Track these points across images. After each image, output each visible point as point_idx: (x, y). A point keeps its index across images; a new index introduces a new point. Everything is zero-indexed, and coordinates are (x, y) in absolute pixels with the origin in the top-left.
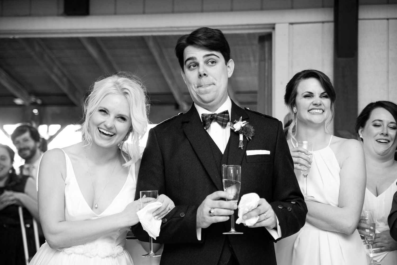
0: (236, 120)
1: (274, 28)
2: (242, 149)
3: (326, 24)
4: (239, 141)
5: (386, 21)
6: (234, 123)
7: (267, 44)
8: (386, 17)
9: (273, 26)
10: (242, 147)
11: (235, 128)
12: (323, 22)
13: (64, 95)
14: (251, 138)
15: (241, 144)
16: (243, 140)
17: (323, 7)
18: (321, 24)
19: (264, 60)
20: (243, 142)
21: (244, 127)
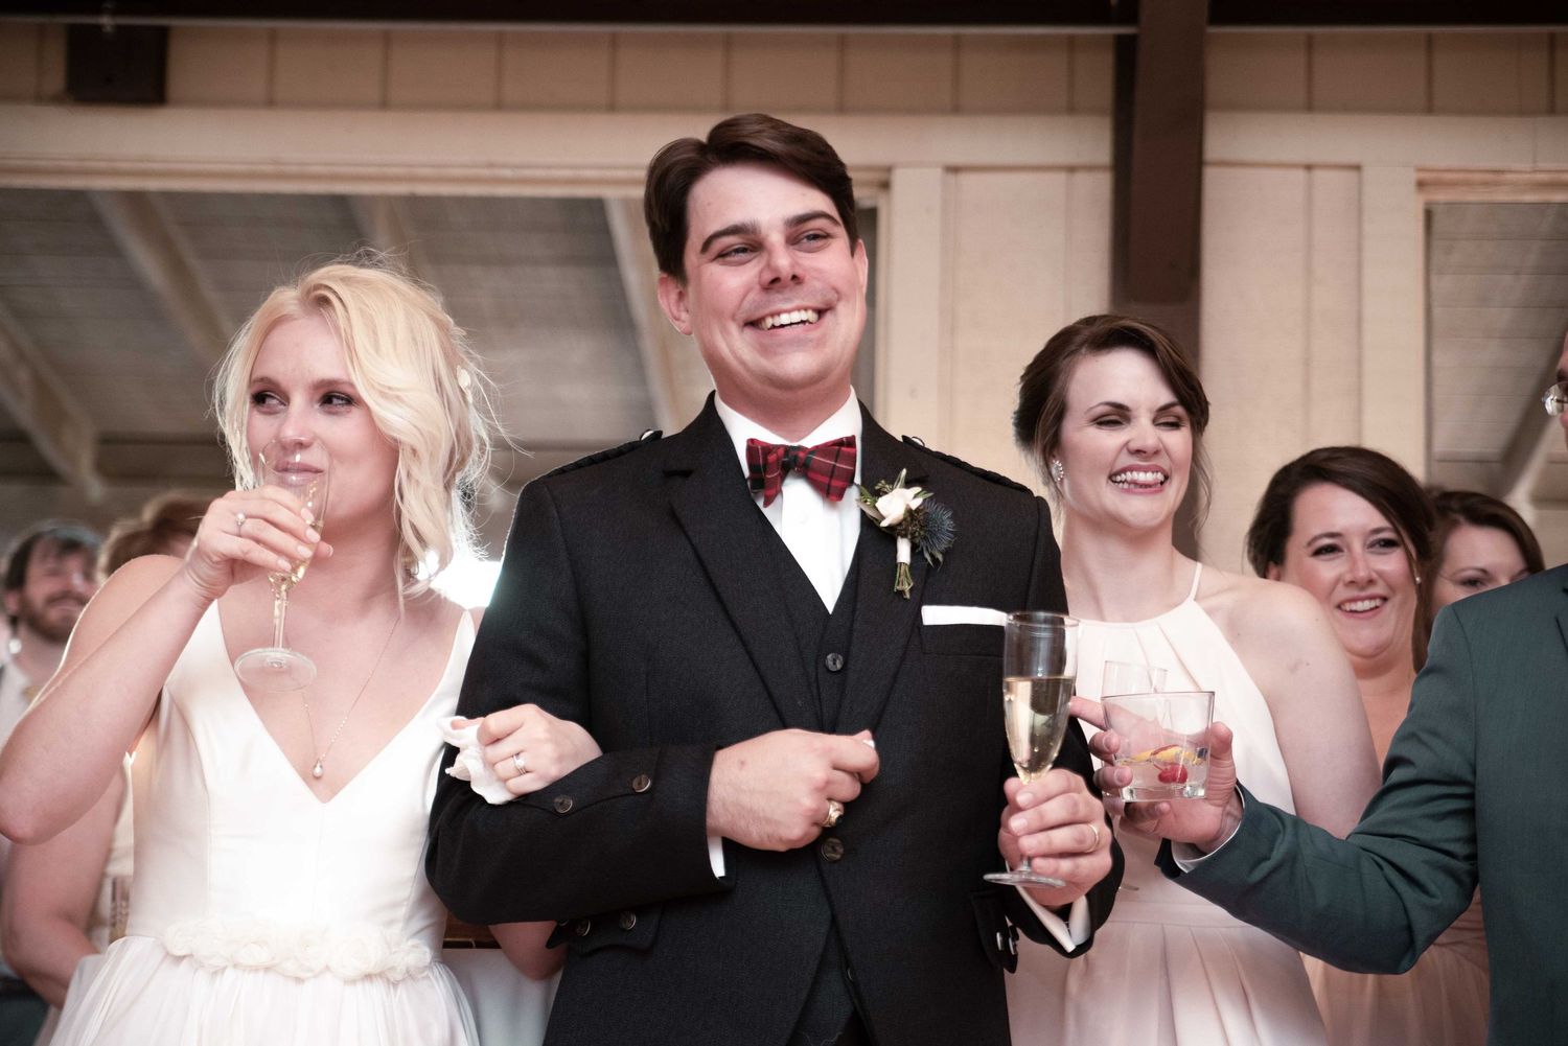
0: (883, 482)
1: (885, 185)
2: (907, 596)
3: (1081, 178)
4: (895, 565)
5: (1301, 174)
6: (878, 494)
8: (1302, 159)
9: (880, 176)
10: (907, 588)
11: (883, 512)
12: (1071, 169)
13: (19, 437)
14: (939, 556)
15: (902, 577)
16: (911, 564)
17: (1071, 109)
18: (1062, 177)
20: (911, 567)
21: (918, 510)
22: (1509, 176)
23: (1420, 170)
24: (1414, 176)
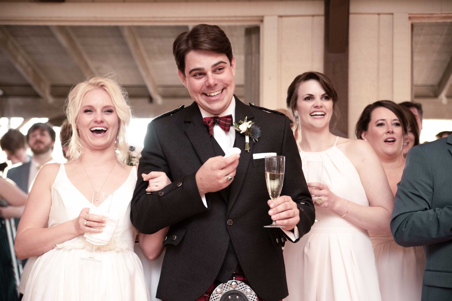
0: (241, 121)
1: (262, 21)
2: (249, 152)
3: (316, 18)
4: (245, 143)
5: (376, 16)
6: (240, 124)
7: (254, 37)
8: (377, 12)
9: (261, 18)
10: (248, 149)
11: (241, 129)
12: (313, 16)
13: (29, 86)
14: (257, 140)
15: (247, 147)
16: (249, 143)
18: (311, 18)
19: (251, 54)
21: (250, 128)
22: (435, 15)
23: (409, 14)
24: (407, 16)
